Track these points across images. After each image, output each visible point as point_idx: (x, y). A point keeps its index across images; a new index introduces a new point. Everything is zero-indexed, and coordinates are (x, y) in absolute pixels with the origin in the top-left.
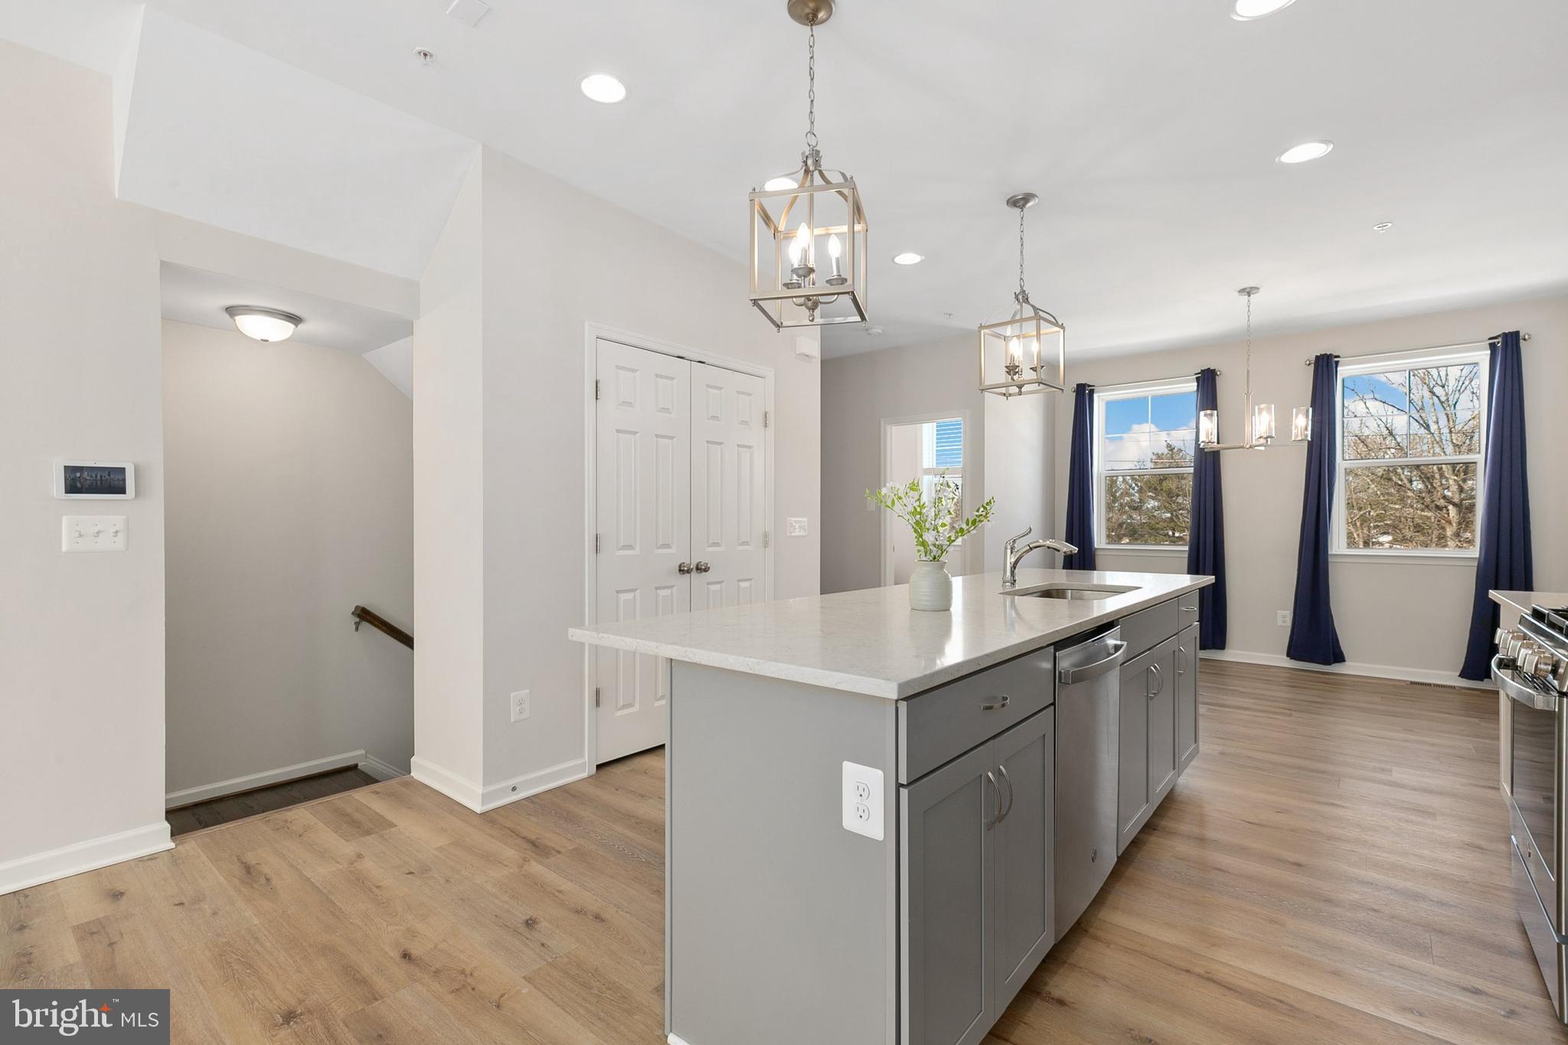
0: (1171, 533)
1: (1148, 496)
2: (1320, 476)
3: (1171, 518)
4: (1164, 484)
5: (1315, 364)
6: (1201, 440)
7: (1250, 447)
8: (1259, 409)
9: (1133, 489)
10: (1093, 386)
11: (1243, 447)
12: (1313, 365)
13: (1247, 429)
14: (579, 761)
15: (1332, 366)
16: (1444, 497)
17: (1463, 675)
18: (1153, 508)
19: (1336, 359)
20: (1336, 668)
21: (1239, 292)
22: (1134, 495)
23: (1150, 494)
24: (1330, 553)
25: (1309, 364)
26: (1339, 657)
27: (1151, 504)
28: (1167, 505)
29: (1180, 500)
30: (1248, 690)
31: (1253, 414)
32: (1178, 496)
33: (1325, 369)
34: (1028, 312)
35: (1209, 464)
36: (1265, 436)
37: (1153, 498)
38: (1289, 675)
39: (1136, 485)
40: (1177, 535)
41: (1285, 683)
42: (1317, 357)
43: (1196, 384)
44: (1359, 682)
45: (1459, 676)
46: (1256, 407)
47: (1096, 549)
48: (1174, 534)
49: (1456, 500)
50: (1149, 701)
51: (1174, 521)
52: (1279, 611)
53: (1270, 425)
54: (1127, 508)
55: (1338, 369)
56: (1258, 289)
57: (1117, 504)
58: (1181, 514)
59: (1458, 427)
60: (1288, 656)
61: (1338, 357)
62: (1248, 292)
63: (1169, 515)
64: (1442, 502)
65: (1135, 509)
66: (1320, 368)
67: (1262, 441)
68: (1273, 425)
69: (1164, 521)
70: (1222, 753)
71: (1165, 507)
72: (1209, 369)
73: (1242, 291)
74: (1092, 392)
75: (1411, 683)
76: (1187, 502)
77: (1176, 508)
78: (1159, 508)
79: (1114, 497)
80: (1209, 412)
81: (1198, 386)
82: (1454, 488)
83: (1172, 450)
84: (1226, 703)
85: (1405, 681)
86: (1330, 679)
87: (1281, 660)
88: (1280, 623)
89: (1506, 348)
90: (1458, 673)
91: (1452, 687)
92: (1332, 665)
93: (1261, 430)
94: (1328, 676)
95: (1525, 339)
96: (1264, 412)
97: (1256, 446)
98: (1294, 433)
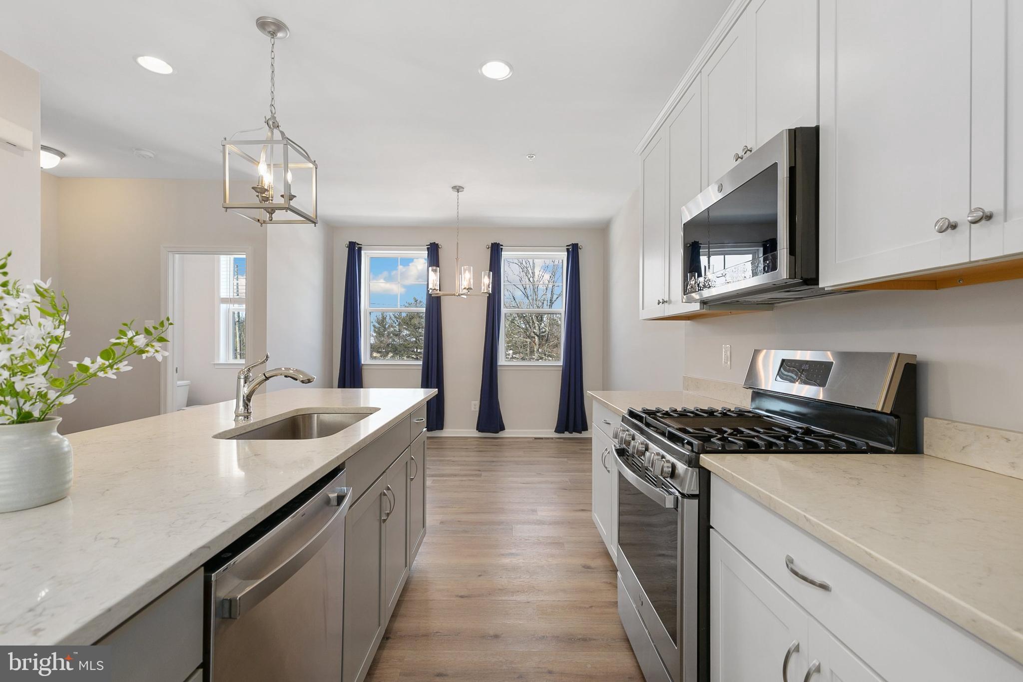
0: (415, 350)
1: (404, 328)
2: (493, 318)
3: (416, 342)
4: (412, 321)
6: (429, 288)
7: (459, 295)
8: (464, 269)
9: (395, 323)
10: (361, 245)
11: (454, 295)
12: (490, 249)
13: (457, 283)
15: (500, 251)
16: (534, 332)
17: (556, 431)
18: (406, 335)
19: (501, 247)
20: (502, 434)
21: (452, 188)
22: (396, 327)
23: (405, 326)
24: (498, 365)
25: (488, 248)
26: (502, 428)
27: (405, 332)
28: (413, 333)
29: (420, 330)
30: (456, 459)
31: (461, 273)
32: (419, 328)
33: (496, 251)
34: (277, 135)
35: (434, 304)
36: (467, 287)
37: (406, 329)
38: (477, 442)
39: (397, 321)
40: (419, 351)
41: (476, 449)
42: (492, 244)
43: (427, 252)
44: (512, 442)
46: (462, 268)
47: (363, 365)
48: (417, 350)
49: (538, 334)
50: (382, 524)
52: (472, 402)
53: (470, 280)
54: (392, 335)
55: (502, 252)
56: (463, 189)
57: (386, 333)
58: (421, 339)
59: (539, 299)
60: (477, 429)
61: (502, 246)
62: (458, 189)
63: (414, 339)
64: (533, 335)
65: (396, 335)
66: (493, 250)
67: (465, 291)
69: (412, 342)
70: (442, 523)
71: (412, 335)
72: (435, 243)
73: (454, 188)
74: (360, 249)
75: (536, 438)
76: (422, 331)
77: (418, 335)
78: (409, 335)
79: (385, 328)
80: (434, 268)
81: (428, 254)
82: (537, 328)
83: (416, 301)
84: (444, 472)
85: (532, 437)
86: (498, 442)
87: (474, 433)
88: (473, 409)
89: (574, 252)
90: (554, 430)
91: (552, 438)
92: (498, 433)
93: (465, 284)
94: (497, 440)
95: (580, 249)
96: (467, 271)
97: (462, 295)
98: (483, 288)
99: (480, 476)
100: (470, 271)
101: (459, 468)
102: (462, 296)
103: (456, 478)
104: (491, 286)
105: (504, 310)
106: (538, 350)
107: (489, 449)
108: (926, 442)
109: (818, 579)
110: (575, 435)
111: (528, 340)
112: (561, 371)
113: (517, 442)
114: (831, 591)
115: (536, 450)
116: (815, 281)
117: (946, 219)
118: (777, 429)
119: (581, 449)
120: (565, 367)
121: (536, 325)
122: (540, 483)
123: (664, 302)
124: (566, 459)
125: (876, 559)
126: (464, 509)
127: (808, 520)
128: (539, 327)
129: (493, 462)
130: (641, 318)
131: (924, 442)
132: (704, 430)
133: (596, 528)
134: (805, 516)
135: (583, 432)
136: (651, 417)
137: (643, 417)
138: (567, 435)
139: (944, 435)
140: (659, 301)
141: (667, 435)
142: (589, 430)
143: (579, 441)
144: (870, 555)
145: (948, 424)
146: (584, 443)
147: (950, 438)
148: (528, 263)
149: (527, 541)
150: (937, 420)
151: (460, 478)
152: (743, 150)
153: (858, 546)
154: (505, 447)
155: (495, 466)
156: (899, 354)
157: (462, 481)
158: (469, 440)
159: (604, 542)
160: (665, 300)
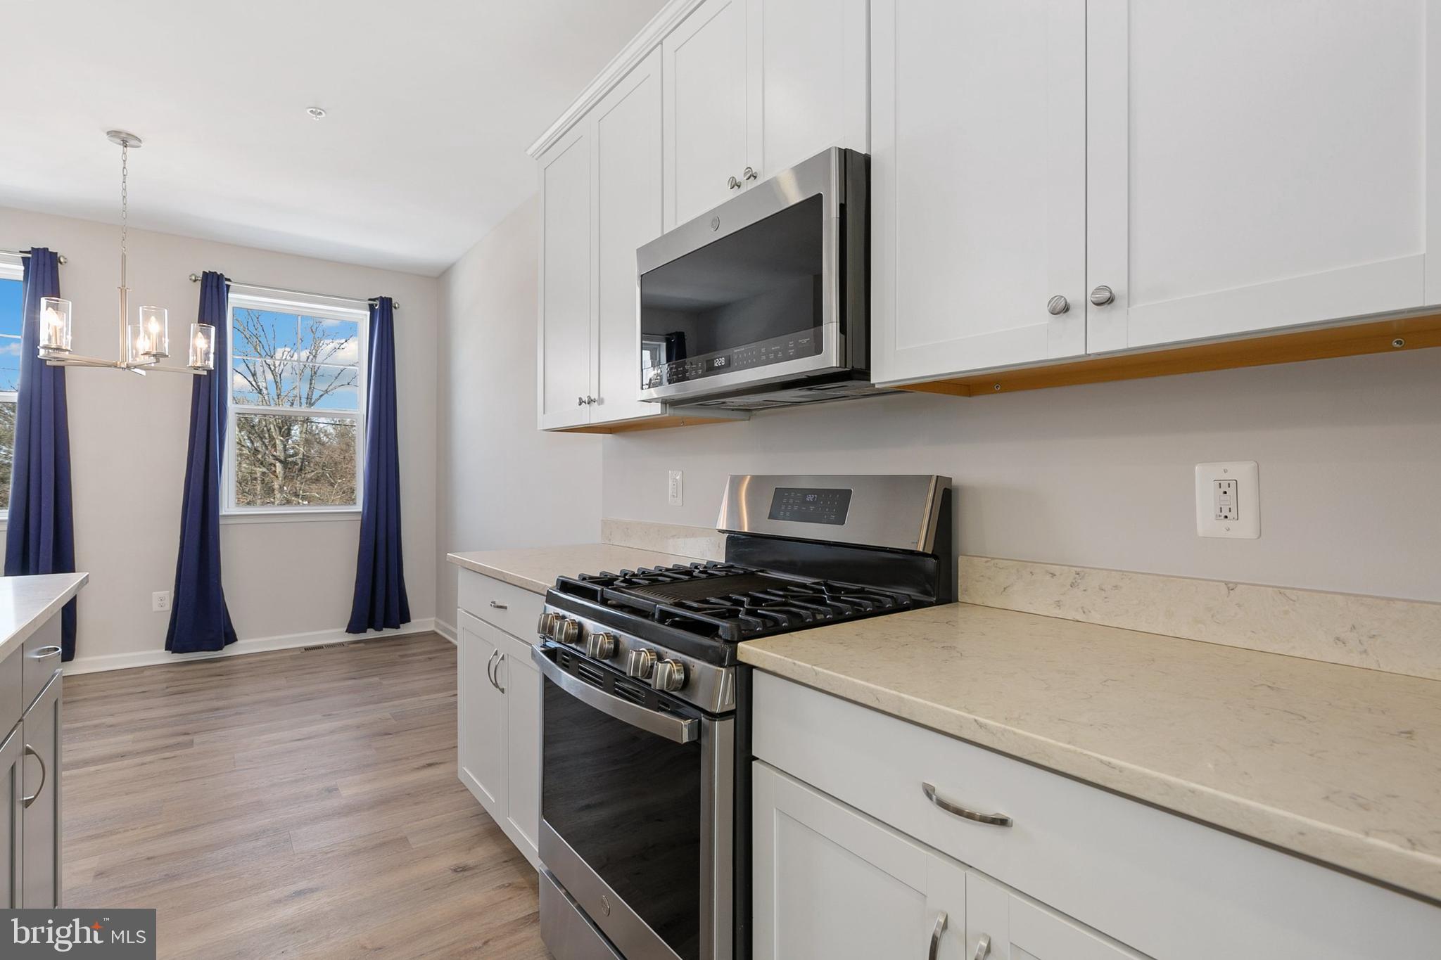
5: (202, 280)
6: (39, 348)
7: (126, 367)
8: (143, 312)
12: (199, 282)
15: (223, 289)
17: (350, 630)
19: (227, 283)
20: (229, 651)
24: (220, 514)
25: (195, 281)
26: (231, 638)
33: (215, 289)
35: (47, 384)
36: (154, 352)
38: (169, 675)
42: (204, 275)
43: (22, 267)
44: (256, 662)
45: (347, 631)
46: (139, 310)
49: (282, 458)
52: (154, 593)
53: (159, 337)
55: (229, 294)
56: (140, 141)
60: (167, 649)
61: (229, 280)
62: (125, 140)
64: (271, 460)
66: (209, 289)
72: (44, 249)
73: (114, 134)
75: (307, 649)
81: (26, 271)
82: (280, 447)
85: (299, 648)
86: (221, 667)
87: (163, 657)
88: (156, 607)
89: (383, 312)
90: (345, 629)
91: (341, 644)
92: (221, 649)
93: (144, 344)
94: (218, 664)
95: (395, 308)
96: (153, 318)
97: (135, 367)
98: (191, 358)
99: (191, 744)
100: (160, 319)
101: (130, 737)
102: (136, 370)
103: (126, 762)
104: (212, 356)
105: (232, 408)
106: (281, 487)
107: (201, 686)
108: (961, 586)
109: (991, 812)
110: (388, 632)
111: (259, 470)
112: (360, 522)
113: (268, 661)
114: (1012, 826)
115: (314, 670)
116: (864, 374)
117: (1062, 297)
118: (796, 589)
119: (402, 656)
120: (368, 513)
121: (278, 442)
122: (332, 732)
123: (590, 401)
124: (376, 679)
125: (1121, 770)
126: (160, 826)
127: (981, 726)
128: (285, 446)
129: (217, 709)
130: (540, 427)
131: (959, 587)
132: (708, 602)
133: (467, 790)
134: (976, 721)
135: (401, 625)
136: (610, 589)
137: (596, 591)
138: (371, 634)
139: (982, 576)
140: (580, 399)
141: (656, 617)
142: (412, 621)
143: (393, 643)
144: (1109, 764)
145: (987, 562)
146: (405, 645)
147: (990, 578)
148: (260, 329)
149: (329, 855)
150: (975, 558)
151: (137, 760)
152: (745, 174)
153: (1086, 755)
154: (238, 675)
155: (224, 717)
156: (938, 476)
157: (143, 764)
158: (147, 673)
159: (487, 812)
160: (592, 398)
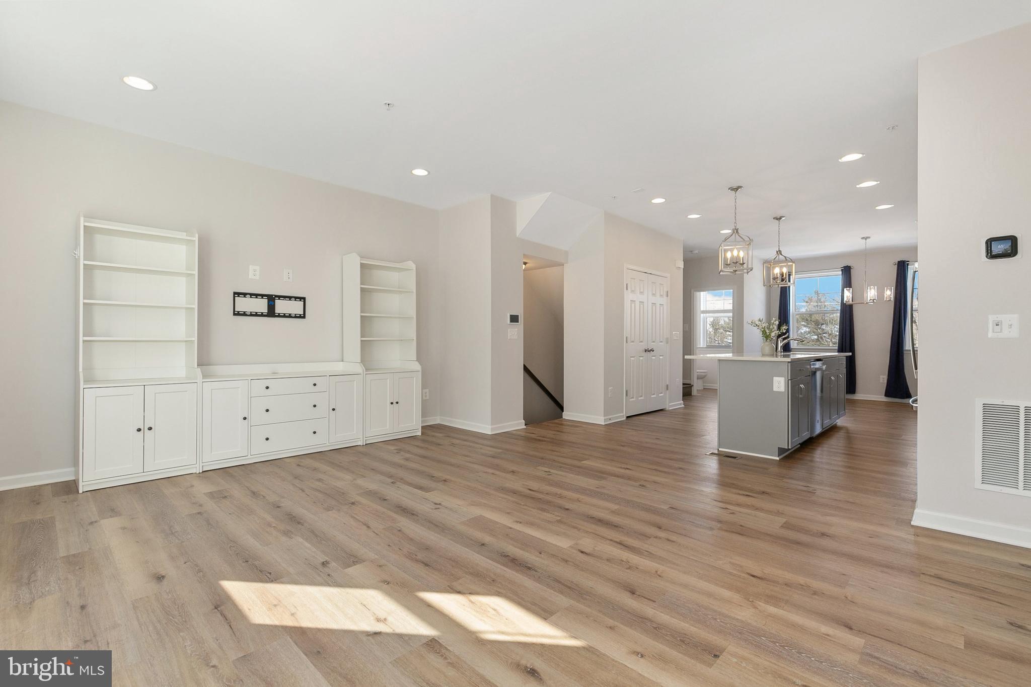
1: (802, 325)
2: (900, 315)
5: (898, 265)
6: (844, 300)
7: (866, 303)
11: (863, 303)
12: (896, 265)
13: (865, 295)
14: (622, 414)
15: (906, 266)
19: (908, 263)
20: (905, 401)
21: (861, 238)
23: (803, 323)
24: (904, 349)
26: (909, 396)
28: (815, 330)
29: (824, 327)
31: (867, 290)
33: (903, 267)
35: (848, 311)
36: (873, 299)
37: (805, 326)
38: (885, 404)
42: (899, 262)
43: (841, 272)
46: (869, 287)
47: (792, 348)
51: (819, 341)
52: (881, 376)
55: (909, 267)
56: (870, 237)
58: (825, 337)
60: (885, 396)
61: (908, 261)
62: (866, 238)
63: (816, 337)
66: (900, 267)
67: (871, 301)
68: (876, 294)
69: (813, 341)
71: (814, 332)
72: (847, 266)
73: (863, 238)
77: (821, 332)
78: (809, 333)
80: (848, 289)
81: (842, 273)
87: (884, 398)
88: (881, 381)
92: (904, 399)
97: (869, 303)
98: (885, 298)
158: (879, 403)
